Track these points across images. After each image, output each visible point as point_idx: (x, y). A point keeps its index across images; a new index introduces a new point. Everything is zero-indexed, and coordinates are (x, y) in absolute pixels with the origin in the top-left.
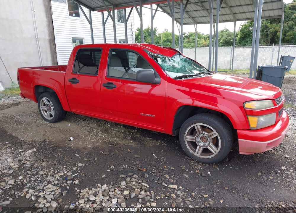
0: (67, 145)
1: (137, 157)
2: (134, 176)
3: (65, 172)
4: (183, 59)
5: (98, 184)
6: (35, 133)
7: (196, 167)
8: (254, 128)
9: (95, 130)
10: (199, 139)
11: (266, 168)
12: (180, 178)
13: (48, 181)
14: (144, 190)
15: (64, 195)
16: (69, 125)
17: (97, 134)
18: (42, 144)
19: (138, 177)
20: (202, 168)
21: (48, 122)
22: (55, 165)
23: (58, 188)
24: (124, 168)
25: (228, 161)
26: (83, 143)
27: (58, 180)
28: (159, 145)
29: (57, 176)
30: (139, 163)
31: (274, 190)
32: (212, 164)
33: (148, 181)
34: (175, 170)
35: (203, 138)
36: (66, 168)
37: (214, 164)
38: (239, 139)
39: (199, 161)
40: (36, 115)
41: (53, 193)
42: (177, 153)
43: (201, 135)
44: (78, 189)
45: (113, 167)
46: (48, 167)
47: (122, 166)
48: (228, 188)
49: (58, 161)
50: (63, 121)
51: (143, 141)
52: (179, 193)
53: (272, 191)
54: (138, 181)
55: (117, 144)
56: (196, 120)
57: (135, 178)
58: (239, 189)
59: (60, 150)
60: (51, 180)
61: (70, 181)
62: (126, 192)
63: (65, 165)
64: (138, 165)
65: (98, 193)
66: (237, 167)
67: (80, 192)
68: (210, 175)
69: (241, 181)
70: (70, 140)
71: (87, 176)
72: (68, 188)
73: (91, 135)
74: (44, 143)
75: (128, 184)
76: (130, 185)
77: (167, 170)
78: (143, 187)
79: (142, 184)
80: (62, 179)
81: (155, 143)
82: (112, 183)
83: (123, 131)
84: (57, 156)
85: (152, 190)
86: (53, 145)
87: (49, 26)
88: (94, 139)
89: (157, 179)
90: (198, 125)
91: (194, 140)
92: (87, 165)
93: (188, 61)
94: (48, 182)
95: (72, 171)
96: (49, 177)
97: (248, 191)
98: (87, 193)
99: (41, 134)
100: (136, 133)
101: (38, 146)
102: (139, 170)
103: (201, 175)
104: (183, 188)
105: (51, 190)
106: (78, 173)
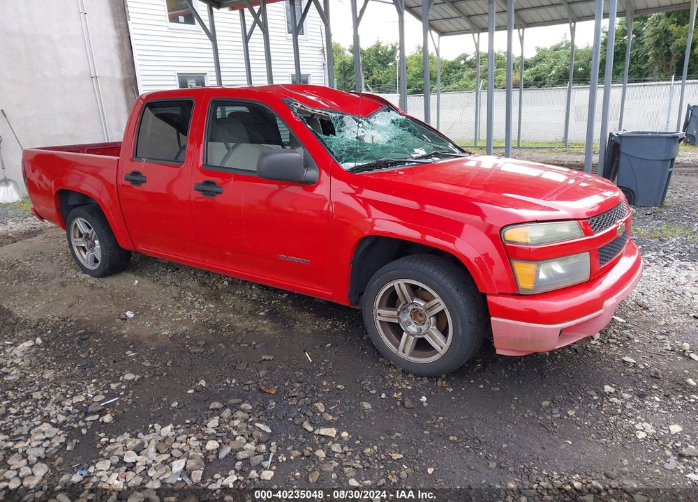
0: (115, 330)
1: (265, 360)
2: (243, 406)
3: (89, 395)
4: (397, 120)
5: (155, 425)
6: (53, 301)
7: (397, 385)
8: (528, 290)
9: (190, 294)
10: (406, 317)
11: (568, 388)
12: (351, 411)
13: (45, 414)
14: (256, 440)
15: (69, 448)
16: (137, 282)
17: (192, 303)
18: (60, 327)
19: (251, 407)
20: (410, 388)
21: (88, 276)
22: (73, 376)
23: (62, 432)
24: (228, 386)
25: (480, 371)
26: (152, 326)
27: (68, 413)
28: (328, 329)
29: (67, 403)
30: (266, 375)
31: (570, 442)
32: (438, 377)
33: (273, 417)
34: (346, 391)
35: (416, 314)
36: (96, 384)
37: (444, 376)
38: (492, 318)
39: (407, 370)
40: (67, 260)
41: (46, 444)
42: (363, 350)
43: (411, 308)
44: (106, 435)
45: (203, 383)
46: (56, 384)
47: (224, 381)
48: (456, 439)
49: (83, 368)
50: (124, 273)
51: (292, 321)
52: (336, 448)
53: (563, 447)
54: (250, 417)
55: (232, 328)
56: (395, 272)
57: (243, 411)
58: (483, 440)
59: (97, 341)
60: (52, 413)
61: (94, 416)
62: (212, 445)
63: (95, 378)
64: (262, 379)
65: (146, 446)
66: (496, 386)
67: (108, 443)
68: (425, 404)
69: (495, 420)
70: (125, 319)
71: (136, 405)
72: (84, 431)
73: (178, 307)
74: (65, 325)
75: (223, 425)
76: (227, 426)
77: (328, 390)
78: (255, 433)
79: (256, 424)
80: (77, 411)
81: (319, 326)
82: (188, 421)
83: (255, 296)
84: (84, 357)
85: (274, 441)
86: (82, 331)
87: (121, 47)
88: (180, 316)
89: (296, 413)
90: (402, 282)
91: (395, 318)
92: (146, 376)
93: (408, 126)
94: (45, 417)
95: (106, 392)
96: (49, 405)
97: (504, 446)
98: (124, 445)
99: (65, 304)
100: (284, 302)
101: (49, 332)
102: (261, 390)
103: (403, 403)
104: (350, 436)
105: (44, 437)
106: (119, 395)
